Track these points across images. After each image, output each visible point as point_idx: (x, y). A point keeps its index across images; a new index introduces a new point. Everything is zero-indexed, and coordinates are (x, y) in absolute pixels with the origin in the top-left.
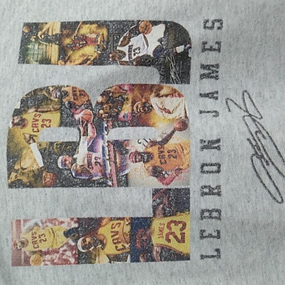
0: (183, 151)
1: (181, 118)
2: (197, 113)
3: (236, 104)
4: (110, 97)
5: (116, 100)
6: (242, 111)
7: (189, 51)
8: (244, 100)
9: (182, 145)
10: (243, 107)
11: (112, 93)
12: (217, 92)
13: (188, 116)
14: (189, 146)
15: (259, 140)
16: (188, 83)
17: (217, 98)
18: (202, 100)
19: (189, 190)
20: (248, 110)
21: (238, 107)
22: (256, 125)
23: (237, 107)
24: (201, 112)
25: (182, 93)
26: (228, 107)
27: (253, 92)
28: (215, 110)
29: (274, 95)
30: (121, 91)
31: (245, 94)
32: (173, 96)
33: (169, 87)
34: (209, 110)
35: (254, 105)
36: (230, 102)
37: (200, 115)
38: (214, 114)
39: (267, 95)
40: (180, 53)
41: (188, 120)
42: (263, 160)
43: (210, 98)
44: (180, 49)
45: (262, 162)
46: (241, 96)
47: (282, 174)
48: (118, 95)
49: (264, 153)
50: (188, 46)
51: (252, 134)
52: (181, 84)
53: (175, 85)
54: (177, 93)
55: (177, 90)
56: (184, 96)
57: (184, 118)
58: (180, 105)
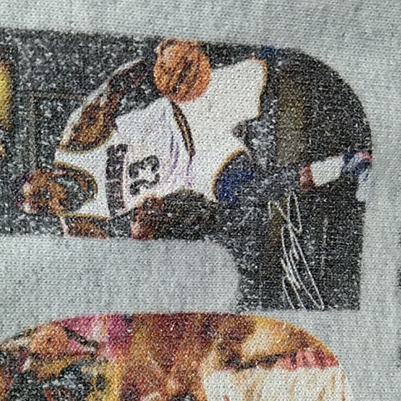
4: (23, 378)
5: (52, 388)
7: (361, 177)
11: (35, 356)
16: (354, 305)
25: (333, 349)
30: (75, 346)
32: (294, 362)
33: (280, 324)
40: (322, 188)
44: (326, 171)
48: (57, 366)
50: (359, 157)
52: (326, 312)
53: (299, 314)
54: (309, 349)
55: (310, 338)
56: (337, 361)
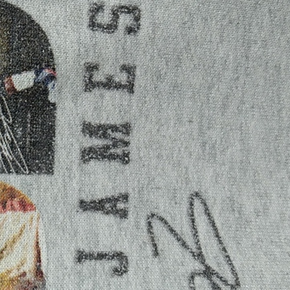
2: (69, 259)
3: (172, 230)
6: (188, 256)
7: (50, 86)
8: (193, 222)
10: (190, 242)
12: (125, 197)
13: (43, 269)
16: (50, 171)
17: (124, 214)
18: (84, 219)
20: (204, 253)
21: (179, 240)
23: (176, 243)
24: (81, 257)
25: (33, 199)
26: (153, 240)
27: (215, 196)
28: (118, 250)
29: (265, 209)
31: (197, 203)
32: (4, 207)
34: (101, 249)
35: (217, 236)
36: (157, 226)
37: (79, 267)
38: (115, 263)
39: (249, 207)
40: (22, 92)
41: (44, 285)
43: (107, 213)
44: (23, 81)
46: (185, 206)
50: (46, 72)
52: (30, 175)
53: (11, 177)
54: (16, 199)
55: (17, 192)
56: (35, 208)
57: (33, 274)
58: (25, 235)
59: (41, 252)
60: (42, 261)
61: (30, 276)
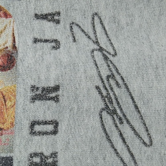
0: (5, 102)
1: (7, 47)
2: (30, 42)
3: (83, 31)
6: (91, 43)
8: (94, 27)
9: (4, 93)
10: (92, 36)
12: (59, 14)
13: (17, 45)
14: (15, 96)
15: (112, 89)
17: (58, 22)
18: (37, 23)
19: (12, 160)
20: (99, 41)
21: (86, 35)
22: (109, 66)
23: (85, 36)
24: (36, 41)
26: (73, 35)
27: (106, 15)
28: (55, 38)
29: (132, 22)
31: (96, 18)
34: (47, 38)
35: (106, 34)
36: (75, 28)
37: (35, 45)
38: (53, 44)
39: (123, 21)
41: (17, 52)
42: (115, 116)
43: (49, 21)
45: (114, 119)
46: (90, 20)
47: (139, 136)
49: (117, 107)
51: (102, 79)
56: (12, 16)
57: (11, 48)
58: (7, 29)
59: (16, 38)
60: (16, 42)
61: (10, 49)
